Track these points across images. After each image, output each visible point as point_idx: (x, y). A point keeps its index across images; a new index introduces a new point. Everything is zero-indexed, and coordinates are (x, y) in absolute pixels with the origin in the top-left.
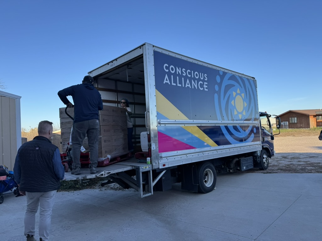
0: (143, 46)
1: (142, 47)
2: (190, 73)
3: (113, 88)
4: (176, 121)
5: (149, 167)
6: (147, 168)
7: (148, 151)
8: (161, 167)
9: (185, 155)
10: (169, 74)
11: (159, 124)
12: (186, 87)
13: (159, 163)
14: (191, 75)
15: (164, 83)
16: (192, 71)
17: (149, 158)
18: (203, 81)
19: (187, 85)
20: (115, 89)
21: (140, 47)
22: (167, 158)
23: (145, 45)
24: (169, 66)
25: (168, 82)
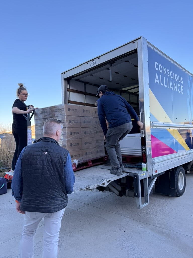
0: (138, 40)
1: (136, 42)
2: (172, 75)
3: (83, 90)
4: (164, 123)
5: (146, 174)
6: (144, 175)
7: (141, 155)
8: (154, 174)
9: (170, 160)
10: (159, 73)
11: (152, 126)
12: (170, 88)
13: (152, 169)
14: (173, 77)
15: (155, 82)
16: (174, 73)
17: (145, 164)
18: (181, 84)
19: (170, 87)
20: (84, 91)
21: (133, 42)
22: (158, 164)
23: (140, 39)
24: (159, 65)
25: (158, 81)
